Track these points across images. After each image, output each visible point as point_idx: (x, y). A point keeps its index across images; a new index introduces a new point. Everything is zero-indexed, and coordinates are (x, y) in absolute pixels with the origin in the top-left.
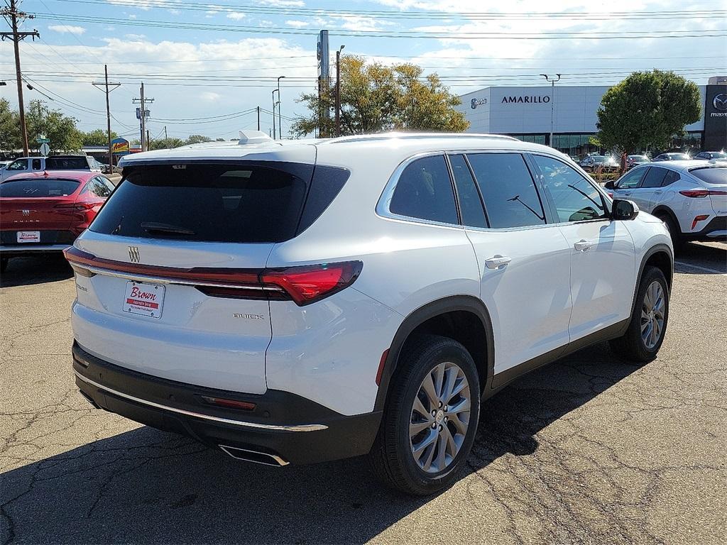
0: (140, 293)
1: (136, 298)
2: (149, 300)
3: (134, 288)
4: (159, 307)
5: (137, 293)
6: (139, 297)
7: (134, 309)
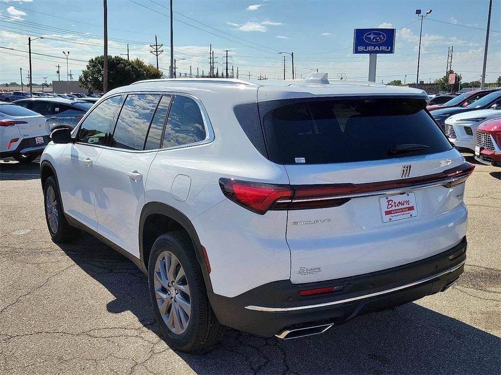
0: (395, 203)
1: (394, 208)
2: (406, 206)
3: (389, 201)
4: (415, 208)
5: (393, 204)
6: (395, 206)
7: (394, 217)
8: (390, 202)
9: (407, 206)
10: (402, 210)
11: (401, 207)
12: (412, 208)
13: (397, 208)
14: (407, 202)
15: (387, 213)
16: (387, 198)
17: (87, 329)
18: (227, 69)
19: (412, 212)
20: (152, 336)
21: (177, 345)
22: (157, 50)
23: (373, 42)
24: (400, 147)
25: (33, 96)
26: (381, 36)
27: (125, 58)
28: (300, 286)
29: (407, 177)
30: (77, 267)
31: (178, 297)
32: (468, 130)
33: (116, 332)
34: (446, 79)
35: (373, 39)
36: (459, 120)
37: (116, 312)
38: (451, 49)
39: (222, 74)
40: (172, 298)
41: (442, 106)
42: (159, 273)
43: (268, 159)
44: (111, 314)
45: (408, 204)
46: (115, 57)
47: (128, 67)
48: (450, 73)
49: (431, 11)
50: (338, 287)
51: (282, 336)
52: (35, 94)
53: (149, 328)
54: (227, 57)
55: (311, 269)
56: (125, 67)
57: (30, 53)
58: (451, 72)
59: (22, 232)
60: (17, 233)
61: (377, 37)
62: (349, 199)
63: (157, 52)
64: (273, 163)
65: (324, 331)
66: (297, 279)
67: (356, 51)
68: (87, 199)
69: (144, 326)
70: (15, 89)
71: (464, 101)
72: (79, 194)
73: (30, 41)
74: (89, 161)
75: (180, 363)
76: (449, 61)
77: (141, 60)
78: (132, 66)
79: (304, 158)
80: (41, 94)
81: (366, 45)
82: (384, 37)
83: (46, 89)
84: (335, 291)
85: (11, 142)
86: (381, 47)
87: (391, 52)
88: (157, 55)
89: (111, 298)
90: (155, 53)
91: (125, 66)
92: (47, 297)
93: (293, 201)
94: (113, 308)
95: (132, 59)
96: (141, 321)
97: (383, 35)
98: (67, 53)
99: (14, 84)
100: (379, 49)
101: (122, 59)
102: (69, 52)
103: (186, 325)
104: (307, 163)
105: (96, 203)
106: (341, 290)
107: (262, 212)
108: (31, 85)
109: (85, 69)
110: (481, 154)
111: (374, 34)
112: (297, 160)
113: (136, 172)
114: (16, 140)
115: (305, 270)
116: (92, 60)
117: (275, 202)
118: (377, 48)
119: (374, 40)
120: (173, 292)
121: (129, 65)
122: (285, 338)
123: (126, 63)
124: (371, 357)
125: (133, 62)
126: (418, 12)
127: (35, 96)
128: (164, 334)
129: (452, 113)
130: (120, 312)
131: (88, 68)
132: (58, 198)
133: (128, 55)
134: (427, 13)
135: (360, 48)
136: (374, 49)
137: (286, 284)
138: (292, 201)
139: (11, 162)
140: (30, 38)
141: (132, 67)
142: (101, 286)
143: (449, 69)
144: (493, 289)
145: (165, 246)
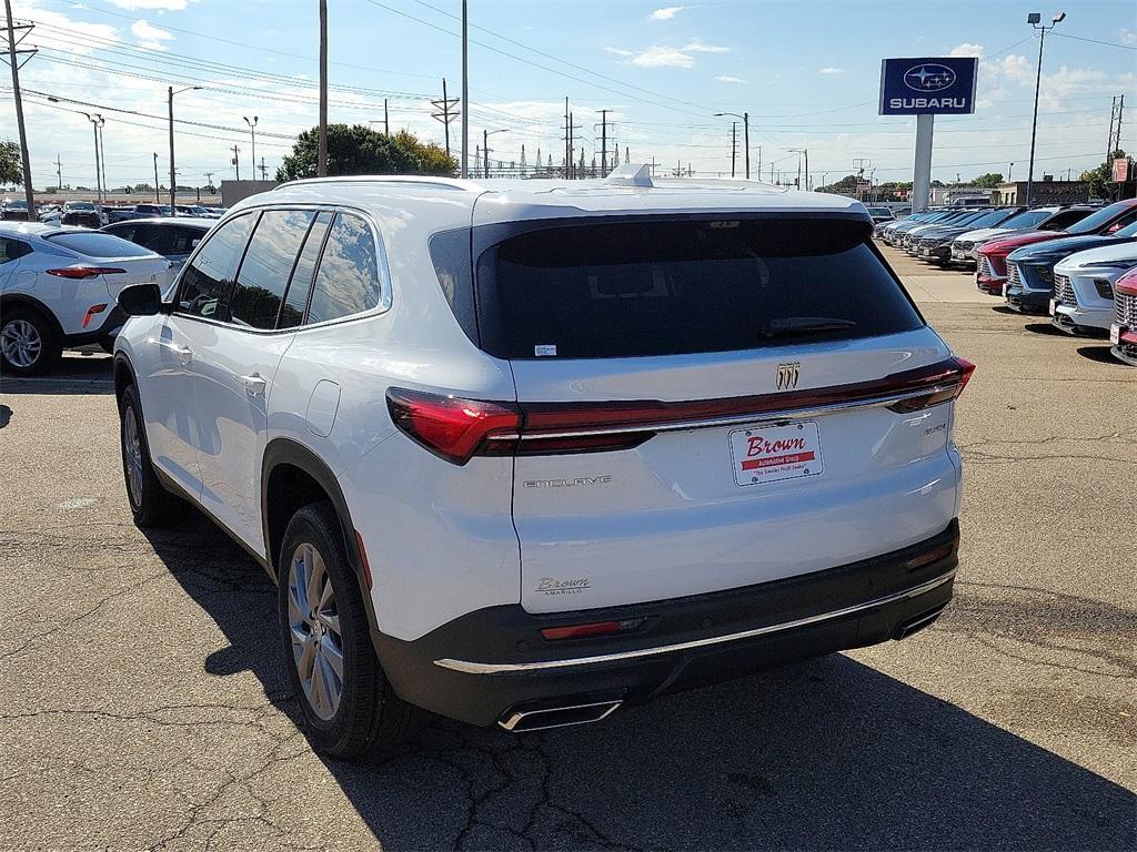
0: (767, 444)
1: (764, 455)
2: (792, 451)
3: (752, 440)
4: (817, 455)
5: (762, 446)
6: (768, 451)
7: (764, 474)
8: (756, 442)
9: (798, 451)
10: (785, 460)
11: (781, 452)
12: (809, 456)
13: (772, 454)
14: (798, 443)
15: (747, 465)
16: (749, 433)
17: (150, 705)
18: (604, 152)
19: (808, 464)
20: (282, 723)
21: (322, 742)
22: (446, 110)
23: (926, 88)
24: (778, 324)
25: (177, 213)
26: (945, 74)
27: (379, 129)
28: (542, 618)
29: (790, 389)
30: (170, 576)
31: (326, 641)
32: (1103, 288)
33: (210, 714)
34: (1107, 171)
35: (926, 81)
36: (1085, 263)
37: (221, 674)
38: (1118, 102)
39: (594, 162)
40: (316, 642)
41: (1061, 233)
42: (294, 590)
43: (480, 348)
44: (211, 678)
45: (801, 448)
46: (355, 127)
47: (382, 149)
48: (1117, 158)
49: (1064, 15)
50: (629, 623)
51: (509, 726)
52: (181, 209)
53: (279, 708)
54: (604, 124)
55: (567, 583)
56: (375, 150)
57: (171, 120)
58: (1119, 155)
59: (79, 503)
60: (68, 505)
61: (935, 77)
62: (651, 434)
63: (446, 114)
64: (487, 357)
65: (602, 717)
66: (536, 603)
67: (887, 109)
68: (183, 433)
69: (272, 703)
70: (142, 198)
71: (1111, 222)
72: (172, 420)
73: (171, 95)
74: (187, 351)
75: (324, 781)
76: (1115, 129)
77: (410, 133)
78: (390, 148)
79: (554, 347)
80: (196, 210)
81: (909, 96)
82: (951, 76)
83: (206, 199)
84: (623, 631)
85: (90, 312)
86: (943, 100)
87: (967, 109)
88: (447, 123)
89: (220, 641)
90: (443, 118)
91: (376, 146)
92: (88, 639)
93: (523, 437)
94: (218, 664)
95: (394, 130)
96: (268, 693)
97: (947, 71)
98: (252, 121)
99: (143, 188)
100: (940, 103)
101: (368, 133)
102: (256, 119)
103: (337, 699)
104: (561, 355)
105: (198, 444)
106: (637, 629)
107: (461, 460)
108: (174, 190)
109: (291, 154)
110: (1122, 342)
111: (928, 70)
112: (539, 350)
113: (257, 375)
114: (101, 308)
115: (553, 583)
116: (306, 134)
117: (484, 438)
118: (934, 102)
119: (928, 85)
120: (317, 628)
121: (384, 145)
122: (515, 728)
123: (379, 140)
124: (733, 778)
125: (392, 138)
126: (1034, 19)
127: (182, 214)
128: (304, 719)
129: (1075, 249)
130: (232, 673)
131: (297, 152)
132: (141, 434)
133: (386, 122)
134: (1055, 21)
135: (896, 103)
136: (928, 103)
137: (511, 614)
138: (520, 437)
139: (96, 356)
140: (171, 88)
141: (393, 149)
142: (207, 617)
143: (1113, 149)
144: (1059, 641)
145: (303, 533)
